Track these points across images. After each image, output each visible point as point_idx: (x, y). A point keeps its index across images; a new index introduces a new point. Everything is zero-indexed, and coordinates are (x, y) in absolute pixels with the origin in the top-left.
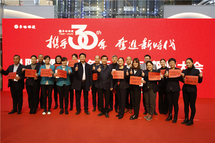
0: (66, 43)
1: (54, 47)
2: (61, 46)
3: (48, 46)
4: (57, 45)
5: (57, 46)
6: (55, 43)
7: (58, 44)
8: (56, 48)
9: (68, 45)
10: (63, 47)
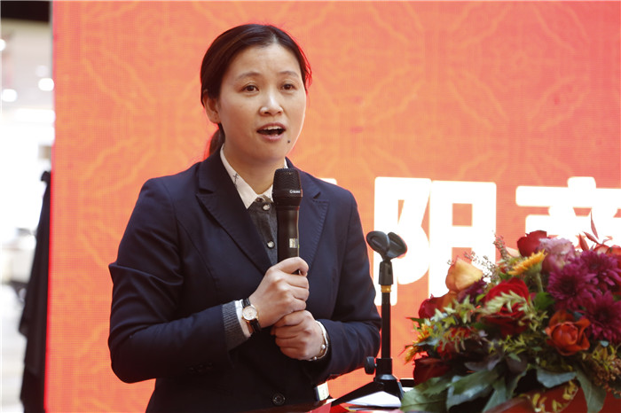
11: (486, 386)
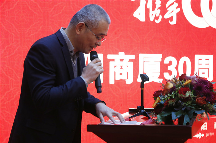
0: (177, 8)
1: (152, 19)
2: (167, 16)
3: (136, 14)
4: (157, 12)
5: (159, 16)
6: (154, 7)
7: (159, 11)
8: (156, 21)
9: (181, 15)
10: (171, 19)
11: (181, 114)
